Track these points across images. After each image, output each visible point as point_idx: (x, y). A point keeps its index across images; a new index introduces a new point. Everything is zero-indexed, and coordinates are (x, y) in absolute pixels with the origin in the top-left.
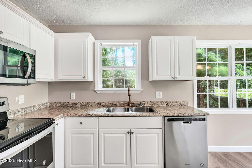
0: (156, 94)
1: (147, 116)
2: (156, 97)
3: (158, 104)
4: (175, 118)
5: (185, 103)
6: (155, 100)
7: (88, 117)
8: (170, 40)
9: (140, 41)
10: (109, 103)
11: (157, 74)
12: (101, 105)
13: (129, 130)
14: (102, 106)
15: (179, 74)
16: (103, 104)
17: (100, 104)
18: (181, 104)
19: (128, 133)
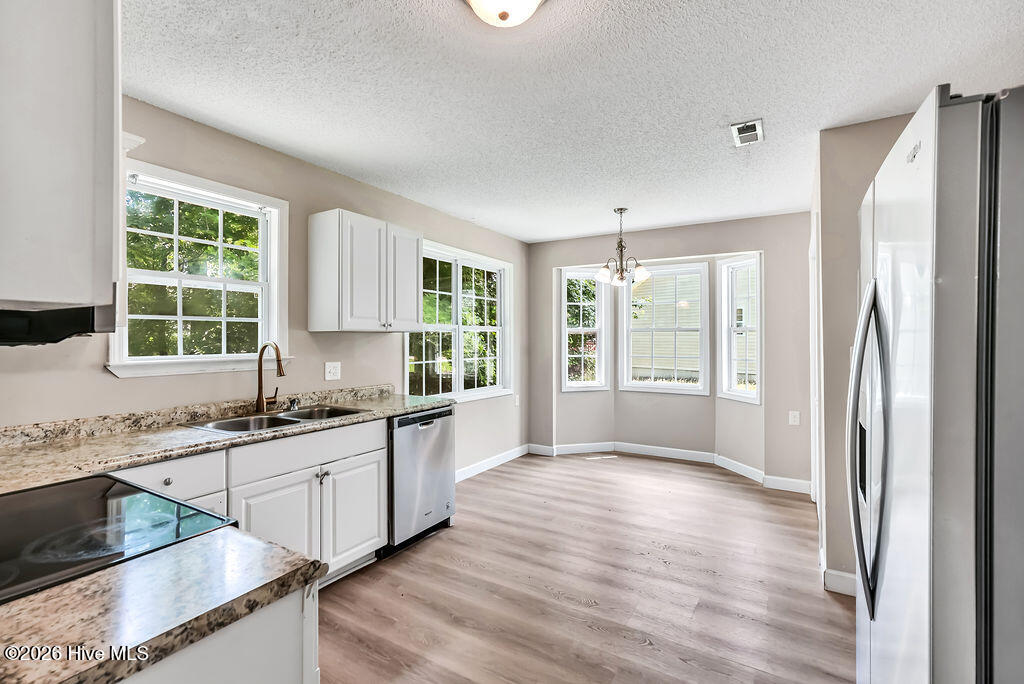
0: (327, 370)
1: (359, 423)
2: (327, 378)
3: (334, 396)
4: (410, 416)
5: (391, 389)
6: (327, 388)
7: (196, 453)
8: (380, 231)
9: (286, 204)
10: (179, 413)
11: (352, 315)
12: (143, 422)
13: (317, 469)
14: (149, 426)
15: (395, 317)
16: (150, 421)
17: (136, 422)
18: (382, 392)
19: (317, 476)
